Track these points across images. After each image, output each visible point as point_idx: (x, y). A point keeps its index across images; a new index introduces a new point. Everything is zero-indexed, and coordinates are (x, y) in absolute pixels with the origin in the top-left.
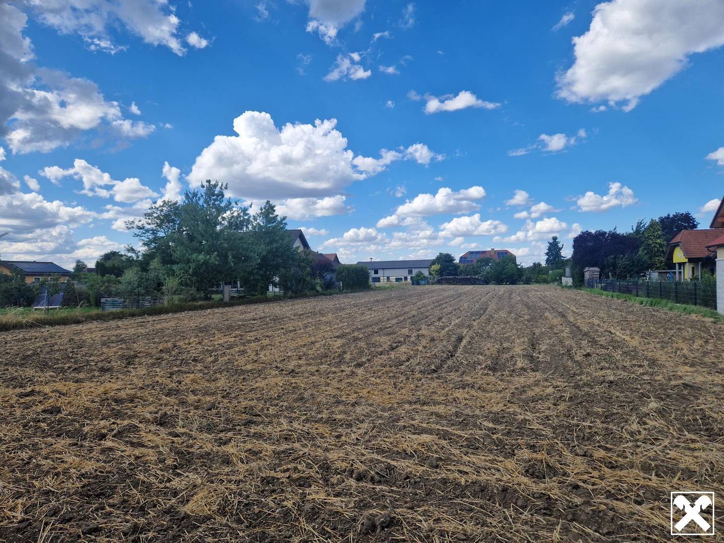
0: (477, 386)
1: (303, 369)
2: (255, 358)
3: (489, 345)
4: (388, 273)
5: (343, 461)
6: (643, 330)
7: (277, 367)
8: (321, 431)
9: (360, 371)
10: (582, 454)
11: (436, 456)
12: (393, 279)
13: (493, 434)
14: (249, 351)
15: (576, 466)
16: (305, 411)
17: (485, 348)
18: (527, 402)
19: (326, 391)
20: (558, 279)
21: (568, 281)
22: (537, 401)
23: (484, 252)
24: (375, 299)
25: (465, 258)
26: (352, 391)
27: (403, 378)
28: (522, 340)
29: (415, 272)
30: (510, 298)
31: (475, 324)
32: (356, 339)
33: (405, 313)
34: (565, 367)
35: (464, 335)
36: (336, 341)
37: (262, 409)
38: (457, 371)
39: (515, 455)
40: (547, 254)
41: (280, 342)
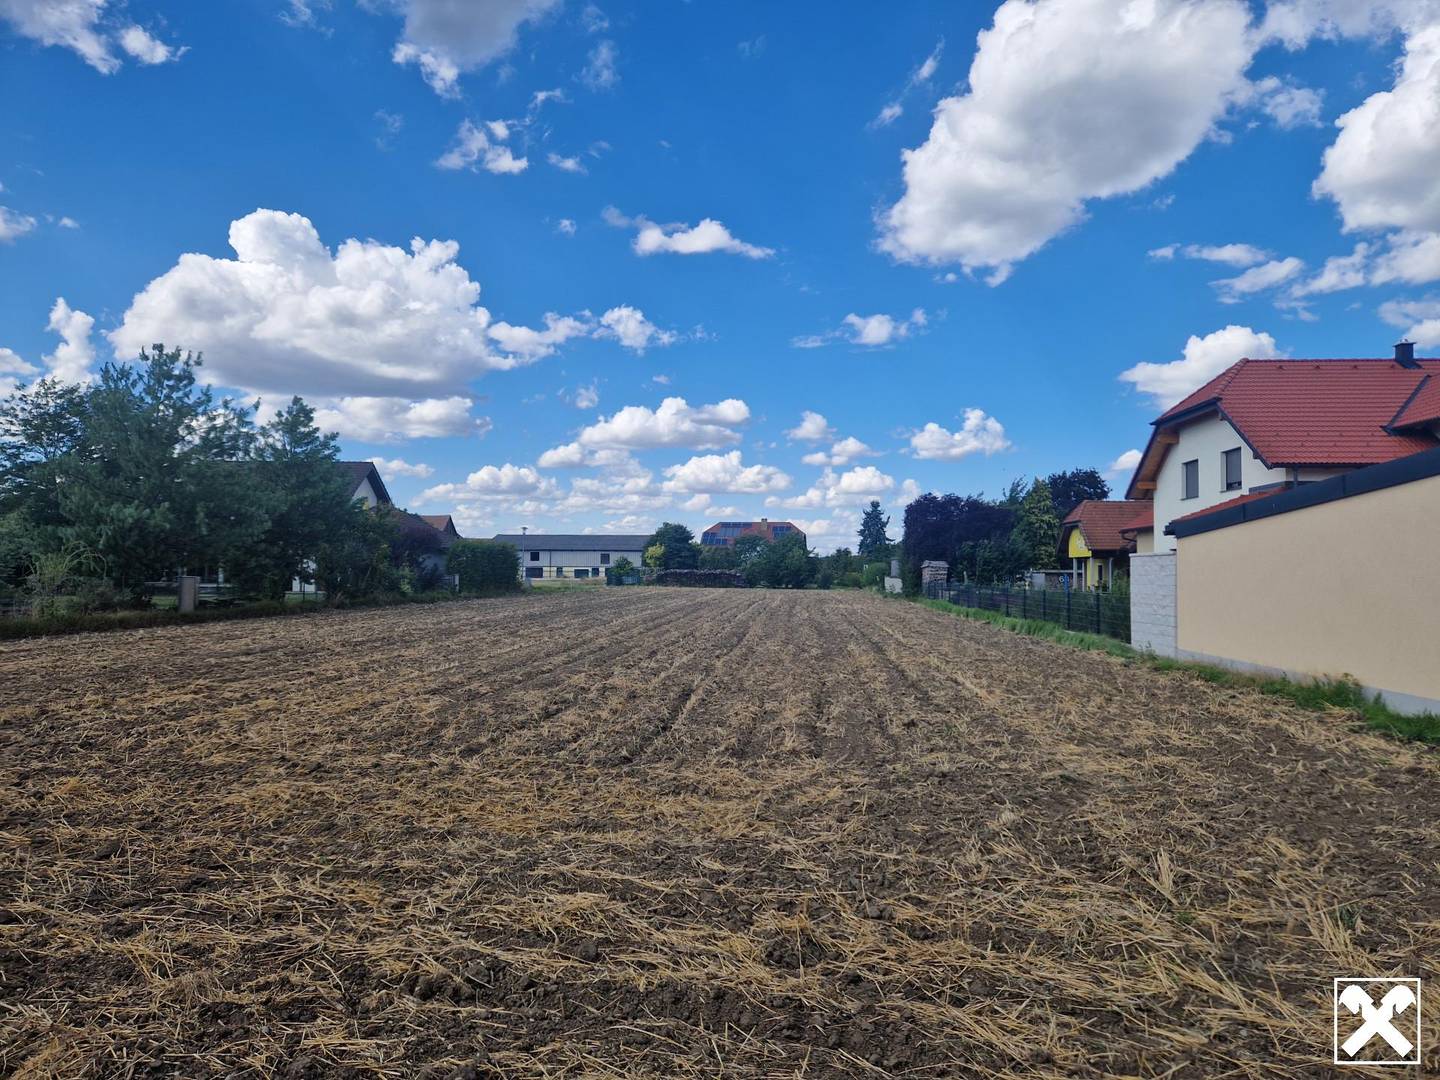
0: (703, 788)
1: (344, 761)
2: (235, 740)
3: (738, 706)
4: (560, 559)
5: (398, 958)
6: (1009, 677)
7: (283, 759)
8: (361, 895)
9: (471, 764)
10: (875, 915)
11: (598, 935)
12: (569, 571)
13: (719, 883)
14: (223, 723)
15: (859, 939)
16: (333, 853)
17: (731, 712)
18: (790, 817)
19: (389, 808)
20: (877, 581)
21: (894, 584)
22: (810, 815)
23: (748, 525)
24: (527, 612)
25: (714, 534)
26: (447, 807)
27: (558, 776)
28: (800, 695)
29: (614, 558)
30: (790, 615)
31: (719, 664)
32: (473, 696)
33: (584, 642)
34: (869, 748)
35: (694, 687)
36: (427, 701)
37: (234, 852)
38: (670, 759)
39: (752, 924)
40: (862, 533)
41: (300, 704)
